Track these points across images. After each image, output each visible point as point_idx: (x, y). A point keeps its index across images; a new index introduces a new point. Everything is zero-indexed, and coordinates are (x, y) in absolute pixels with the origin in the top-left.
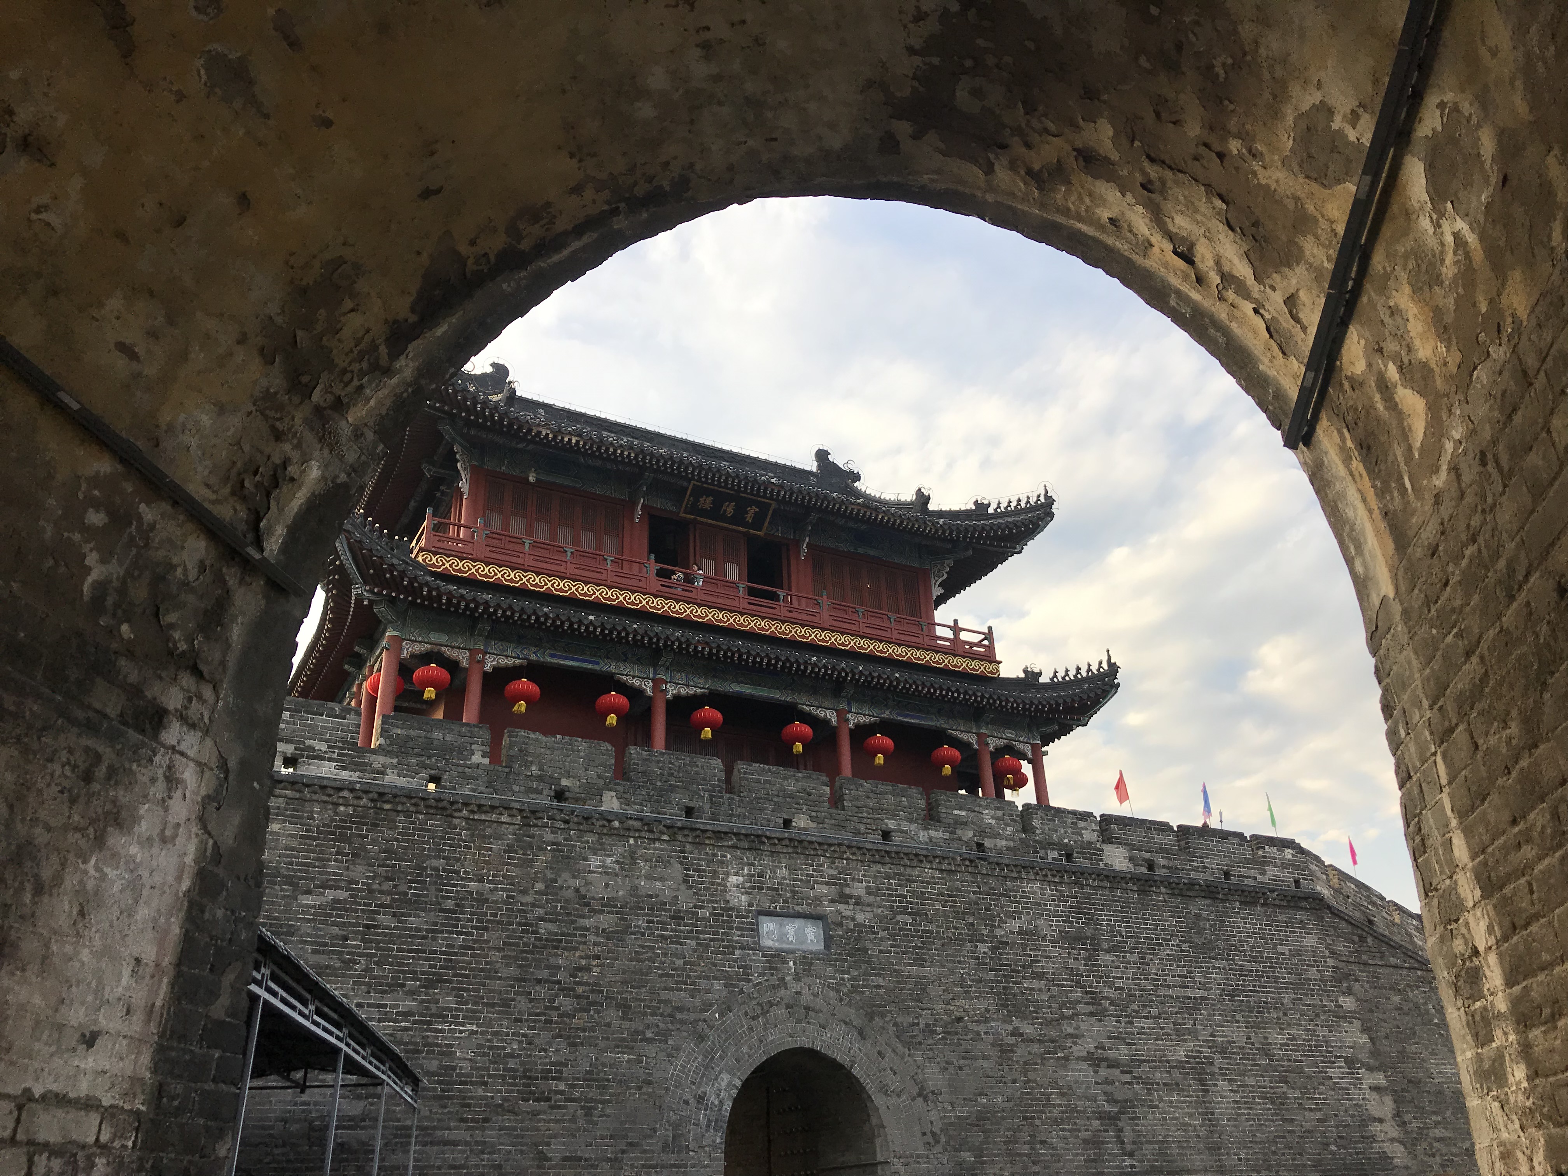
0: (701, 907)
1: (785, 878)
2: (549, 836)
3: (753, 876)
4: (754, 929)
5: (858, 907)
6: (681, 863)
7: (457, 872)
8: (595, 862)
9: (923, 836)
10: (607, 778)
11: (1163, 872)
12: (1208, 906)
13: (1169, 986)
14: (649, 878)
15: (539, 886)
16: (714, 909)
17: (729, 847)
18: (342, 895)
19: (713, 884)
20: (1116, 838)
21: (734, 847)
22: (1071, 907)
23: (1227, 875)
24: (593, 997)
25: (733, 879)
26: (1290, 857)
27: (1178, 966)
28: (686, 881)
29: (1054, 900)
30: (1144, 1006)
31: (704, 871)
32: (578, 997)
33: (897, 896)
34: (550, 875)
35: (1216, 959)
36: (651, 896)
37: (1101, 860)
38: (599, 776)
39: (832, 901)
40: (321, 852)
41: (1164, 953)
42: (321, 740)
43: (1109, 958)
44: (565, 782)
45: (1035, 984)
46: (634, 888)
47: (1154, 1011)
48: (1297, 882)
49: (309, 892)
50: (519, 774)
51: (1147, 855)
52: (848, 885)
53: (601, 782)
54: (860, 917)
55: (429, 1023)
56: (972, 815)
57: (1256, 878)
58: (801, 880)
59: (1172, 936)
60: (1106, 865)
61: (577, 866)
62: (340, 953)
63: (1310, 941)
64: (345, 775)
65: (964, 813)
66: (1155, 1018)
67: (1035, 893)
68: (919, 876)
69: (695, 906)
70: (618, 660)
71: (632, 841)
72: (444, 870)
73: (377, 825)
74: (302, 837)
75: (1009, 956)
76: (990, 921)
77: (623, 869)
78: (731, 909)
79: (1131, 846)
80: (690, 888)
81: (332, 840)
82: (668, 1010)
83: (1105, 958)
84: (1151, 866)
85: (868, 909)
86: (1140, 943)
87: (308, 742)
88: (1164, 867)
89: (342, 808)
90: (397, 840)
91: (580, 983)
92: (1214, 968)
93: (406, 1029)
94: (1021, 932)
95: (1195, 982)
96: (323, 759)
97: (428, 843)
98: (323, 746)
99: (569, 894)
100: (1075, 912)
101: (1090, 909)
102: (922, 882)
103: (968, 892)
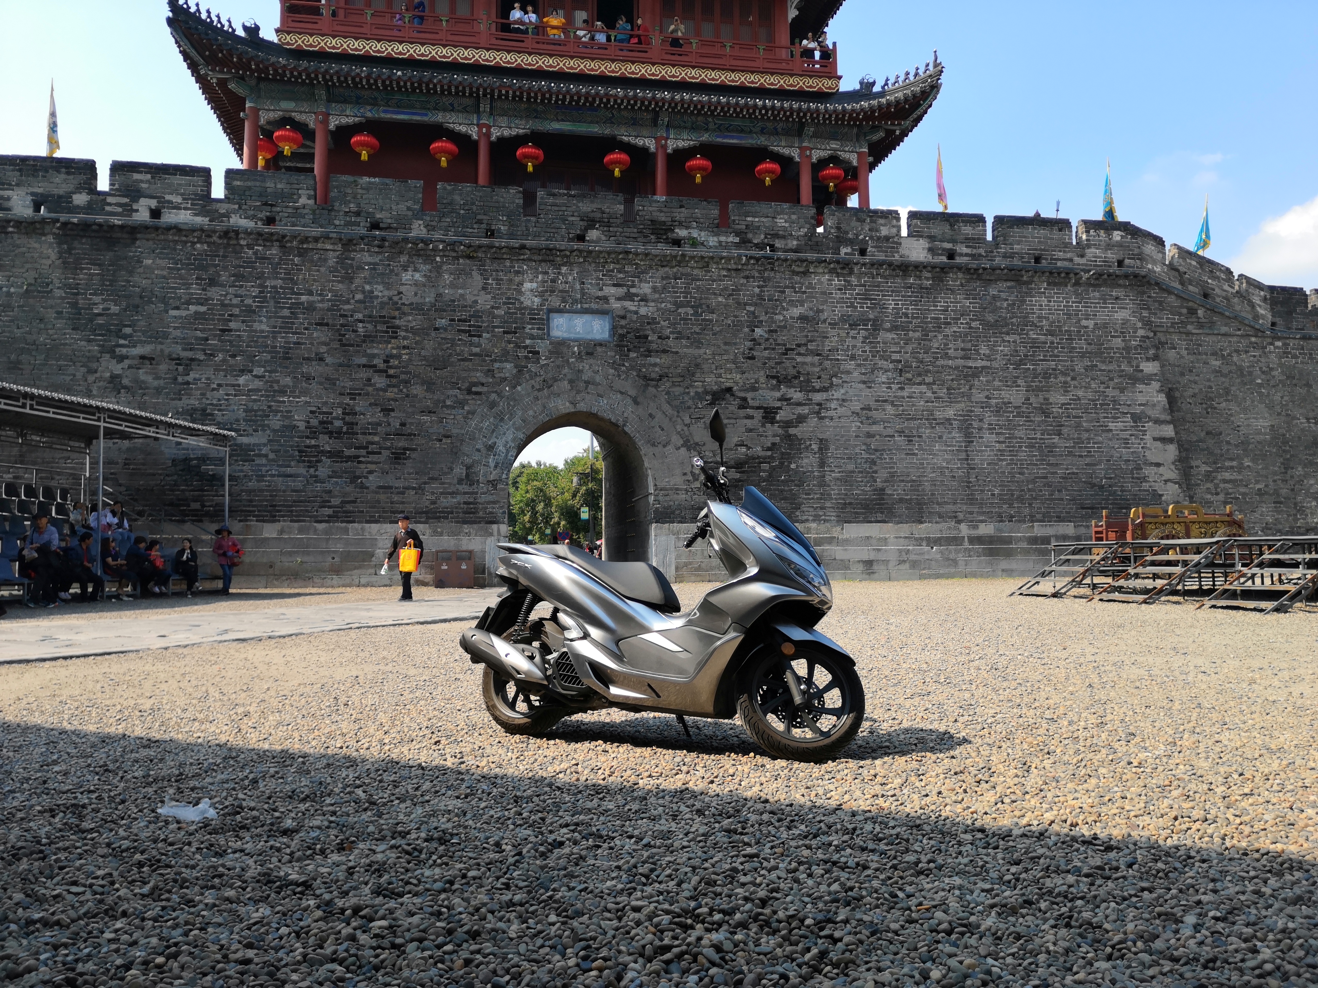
1: (575, 283)
2: (367, 258)
4: (544, 324)
5: (643, 303)
6: (481, 275)
7: (292, 288)
8: (406, 277)
9: (713, 241)
11: (965, 260)
13: (950, 358)
14: (453, 286)
17: (525, 260)
18: (203, 309)
20: (918, 232)
21: (530, 260)
22: (857, 294)
23: (1037, 260)
24: (403, 377)
27: (963, 341)
28: (484, 289)
29: (841, 289)
30: (920, 375)
31: (502, 280)
32: (389, 376)
33: (681, 292)
34: (367, 287)
35: (1008, 334)
37: (899, 252)
38: (409, 209)
39: (619, 299)
40: (185, 279)
41: (948, 331)
42: (178, 194)
43: (890, 336)
45: (809, 359)
47: (929, 379)
48: (1120, 263)
49: (177, 308)
50: (339, 211)
51: (949, 246)
52: (633, 286)
54: (643, 311)
55: (274, 396)
56: (765, 220)
57: (1071, 260)
58: (590, 283)
59: (962, 315)
60: (901, 256)
62: (204, 350)
63: (1121, 315)
64: (199, 220)
65: (756, 219)
66: (928, 384)
67: (822, 284)
68: (705, 275)
69: (492, 307)
70: (445, 110)
71: (438, 259)
72: (281, 287)
73: (226, 257)
74: (170, 268)
76: (773, 309)
78: (525, 308)
79: (932, 238)
81: (192, 269)
82: (467, 385)
83: (886, 336)
84: (951, 255)
85: (653, 304)
86: (926, 323)
87: (168, 197)
88: (967, 255)
89: (198, 246)
90: (242, 267)
91: (391, 367)
92: (1004, 341)
93: (255, 401)
94: (803, 318)
95: (979, 354)
96: (180, 209)
97: (267, 268)
98: (179, 199)
99: (384, 301)
100: (861, 299)
101: (878, 295)
102: (708, 280)
103: (753, 286)
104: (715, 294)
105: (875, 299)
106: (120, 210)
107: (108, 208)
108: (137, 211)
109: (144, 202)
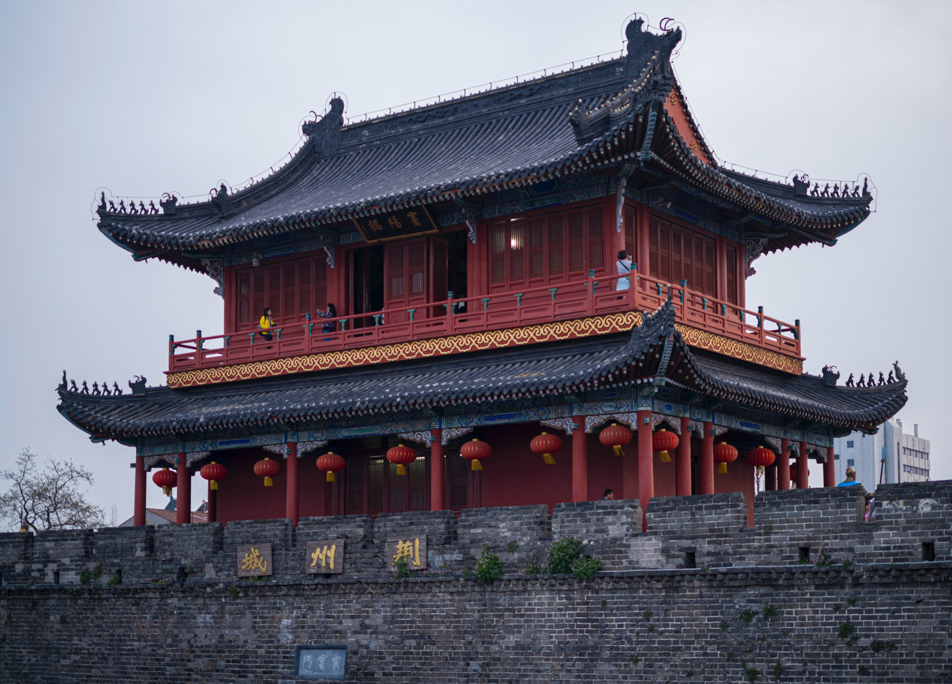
0: (261, 647)
1: (321, 617)
2: (176, 603)
3: (300, 617)
4: (294, 662)
6: (252, 613)
8: (200, 619)
10: (209, 552)
12: (762, 595)
14: (231, 626)
15: (169, 641)
16: (269, 647)
17: (282, 595)
19: (272, 627)
21: (286, 595)
22: (578, 615)
25: (286, 622)
28: (253, 628)
31: (266, 618)
34: (175, 632)
36: (232, 641)
37: (626, 557)
38: (204, 552)
39: (355, 632)
42: (68, 557)
44: (183, 562)
46: (222, 636)
49: (65, 658)
52: (368, 617)
53: (204, 557)
54: (373, 645)
56: (487, 530)
58: (333, 617)
61: (191, 623)
65: (480, 531)
67: (542, 604)
68: (431, 601)
69: (257, 647)
71: (223, 600)
72: (123, 635)
77: (215, 622)
80: (257, 632)
84: (690, 556)
85: (382, 636)
86: (652, 649)
87: (63, 561)
88: (709, 554)
96: (68, 570)
98: (69, 562)
99: (185, 645)
100: (581, 621)
101: (601, 615)
102: (433, 606)
103: (474, 611)
104: (437, 622)
105: (597, 620)
106: (39, 575)
108: (47, 575)
109: (51, 566)
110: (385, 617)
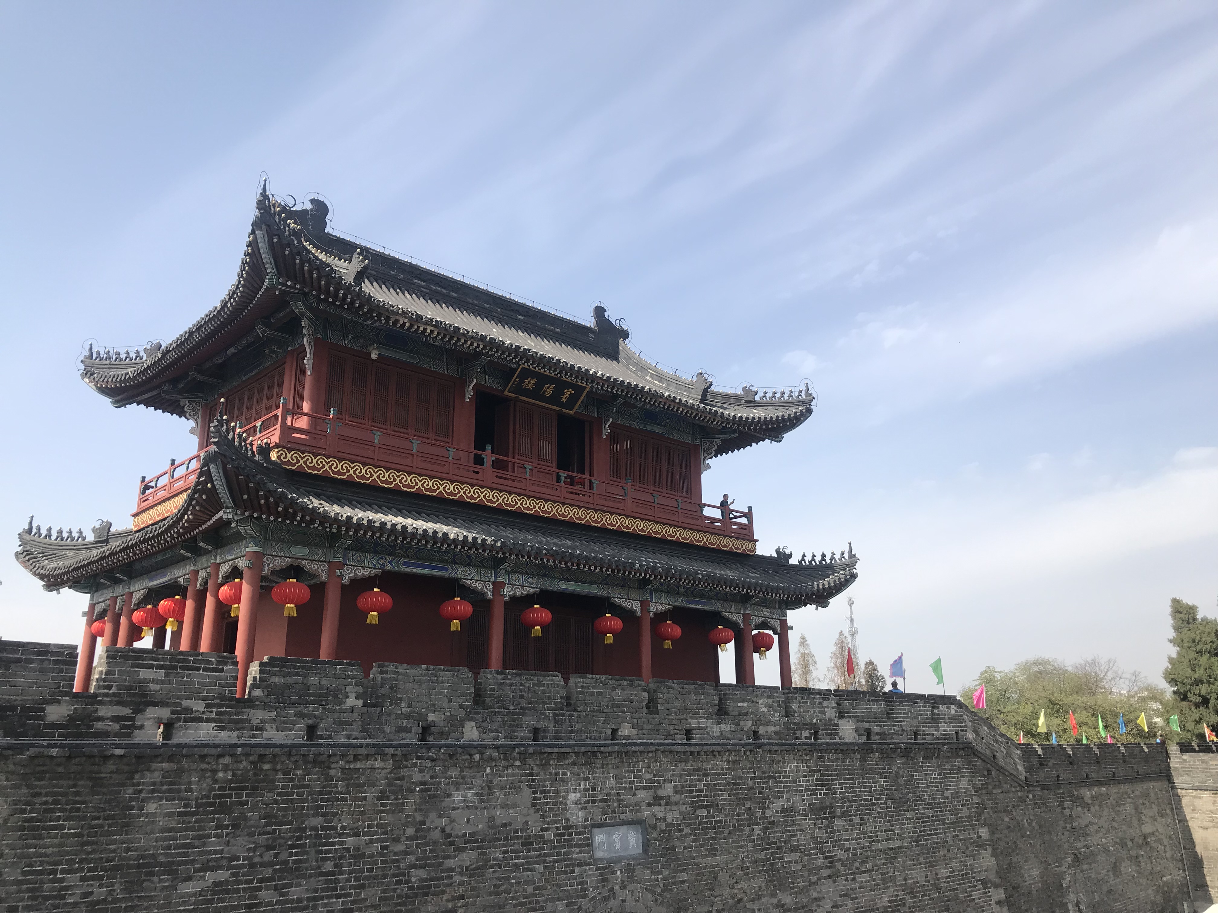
0: (547, 829)
1: (612, 789)
2: (417, 777)
3: (587, 790)
4: (590, 844)
5: (668, 807)
6: (530, 787)
7: (334, 828)
8: (458, 797)
9: (716, 730)
10: (467, 707)
11: (877, 739)
12: (903, 764)
13: (879, 841)
14: (504, 806)
15: (410, 831)
16: (557, 828)
17: (569, 764)
18: (224, 875)
19: (555, 803)
20: (848, 712)
21: (574, 764)
22: (816, 780)
23: (916, 734)
25: (573, 796)
26: (953, 712)
27: (885, 822)
28: (534, 805)
29: (805, 776)
30: (863, 862)
31: (549, 792)
33: (697, 791)
34: (419, 817)
35: (908, 811)
36: (505, 825)
38: (461, 707)
39: (649, 805)
40: (201, 828)
41: (877, 813)
42: (197, 698)
43: (841, 823)
44: (431, 717)
45: (793, 857)
46: (492, 819)
47: (869, 866)
48: (957, 734)
49: (189, 878)
50: (389, 715)
51: (866, 725)
52: (660, 787)
53: (462, 712)
54: (670, 818)
56: (751, 705)
57: (933, 735)
58: (625, 788)
59: (881, 795)
60: (840, 738)
61: (443, 804)
63: (963, 783)
64: (224, 736)
65: (745, 705)
66: (870, 871)
67: (792, 772)
68: (712, 769)
69: (543, 830)
70: (464, 568)
71: (489, 771)
72: (322, 829)
73: (256, 788)
74: (180, 814)
75: (776, 834)
76: (763, 804)
77: (482, 801)
78: (571, 827)
79: (857, 719)
80: (537, 811)
81: (212, 813)
83: (839, 823)
84: (869, 735)
85: (675, 808)
86: (861, 805)
87: (186, 703)
88: (877, 734)
89: (221, 775)
90: (276, 802)
92: (907, 818)
94: (784, 810)
95: (895, 834)
96: (200, 720)
97: (306, 800)
98: (200, 707)
99: (436, 835)
100: (819, 785)
101: (829, 780)
102: (714, 774)
103: (747, 779)
104: (721, 790)
105: (827, 785)
106: (116, 727)
107: (99, 725)
108: (141, 727)
109: (152, 712)
110: (675, 787)
